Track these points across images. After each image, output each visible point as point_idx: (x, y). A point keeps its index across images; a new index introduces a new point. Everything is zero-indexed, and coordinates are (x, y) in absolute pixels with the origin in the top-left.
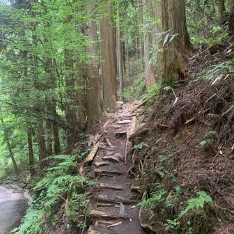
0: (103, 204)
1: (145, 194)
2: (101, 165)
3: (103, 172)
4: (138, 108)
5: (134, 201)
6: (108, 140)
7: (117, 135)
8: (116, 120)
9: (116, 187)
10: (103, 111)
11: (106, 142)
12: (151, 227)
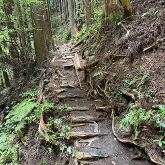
0: (76, 125)
1: (112, 112)
2: (62, 92)
3: (66, 97)
4: (76, 46)
5: (101, 118)
6: (59, 72)
7: (65, 67)
8: (61, 56)
9: (82, 109)
10: (49, 50)
11: (57, 73)
12: (134, 143)
